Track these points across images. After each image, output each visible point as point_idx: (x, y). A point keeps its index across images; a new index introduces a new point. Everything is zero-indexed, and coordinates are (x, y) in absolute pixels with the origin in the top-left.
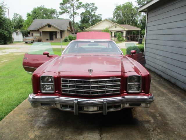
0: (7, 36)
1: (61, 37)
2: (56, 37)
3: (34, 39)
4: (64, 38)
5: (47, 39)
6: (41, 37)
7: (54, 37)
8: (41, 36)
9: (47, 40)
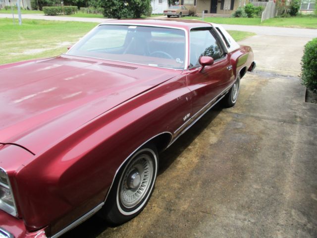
0: (139, 4)
1: (232, 8)
2: (222, 8)
3: (181, 11)
4: (236, 9)
5: (206, 10)
6: (195, 7)
7: (219, 6)
8: (195, 5)
9: (206, 12)
